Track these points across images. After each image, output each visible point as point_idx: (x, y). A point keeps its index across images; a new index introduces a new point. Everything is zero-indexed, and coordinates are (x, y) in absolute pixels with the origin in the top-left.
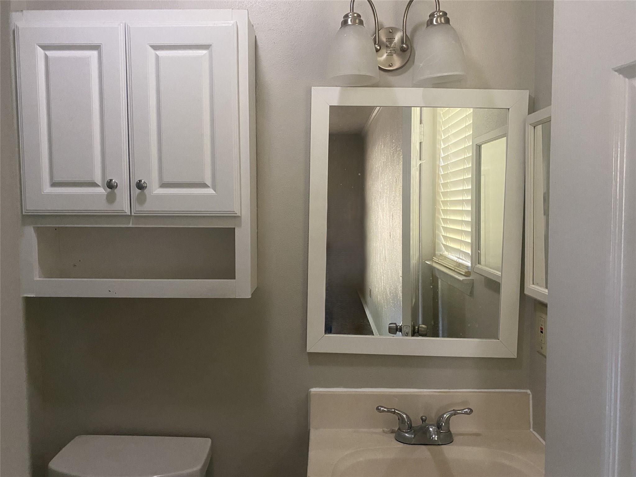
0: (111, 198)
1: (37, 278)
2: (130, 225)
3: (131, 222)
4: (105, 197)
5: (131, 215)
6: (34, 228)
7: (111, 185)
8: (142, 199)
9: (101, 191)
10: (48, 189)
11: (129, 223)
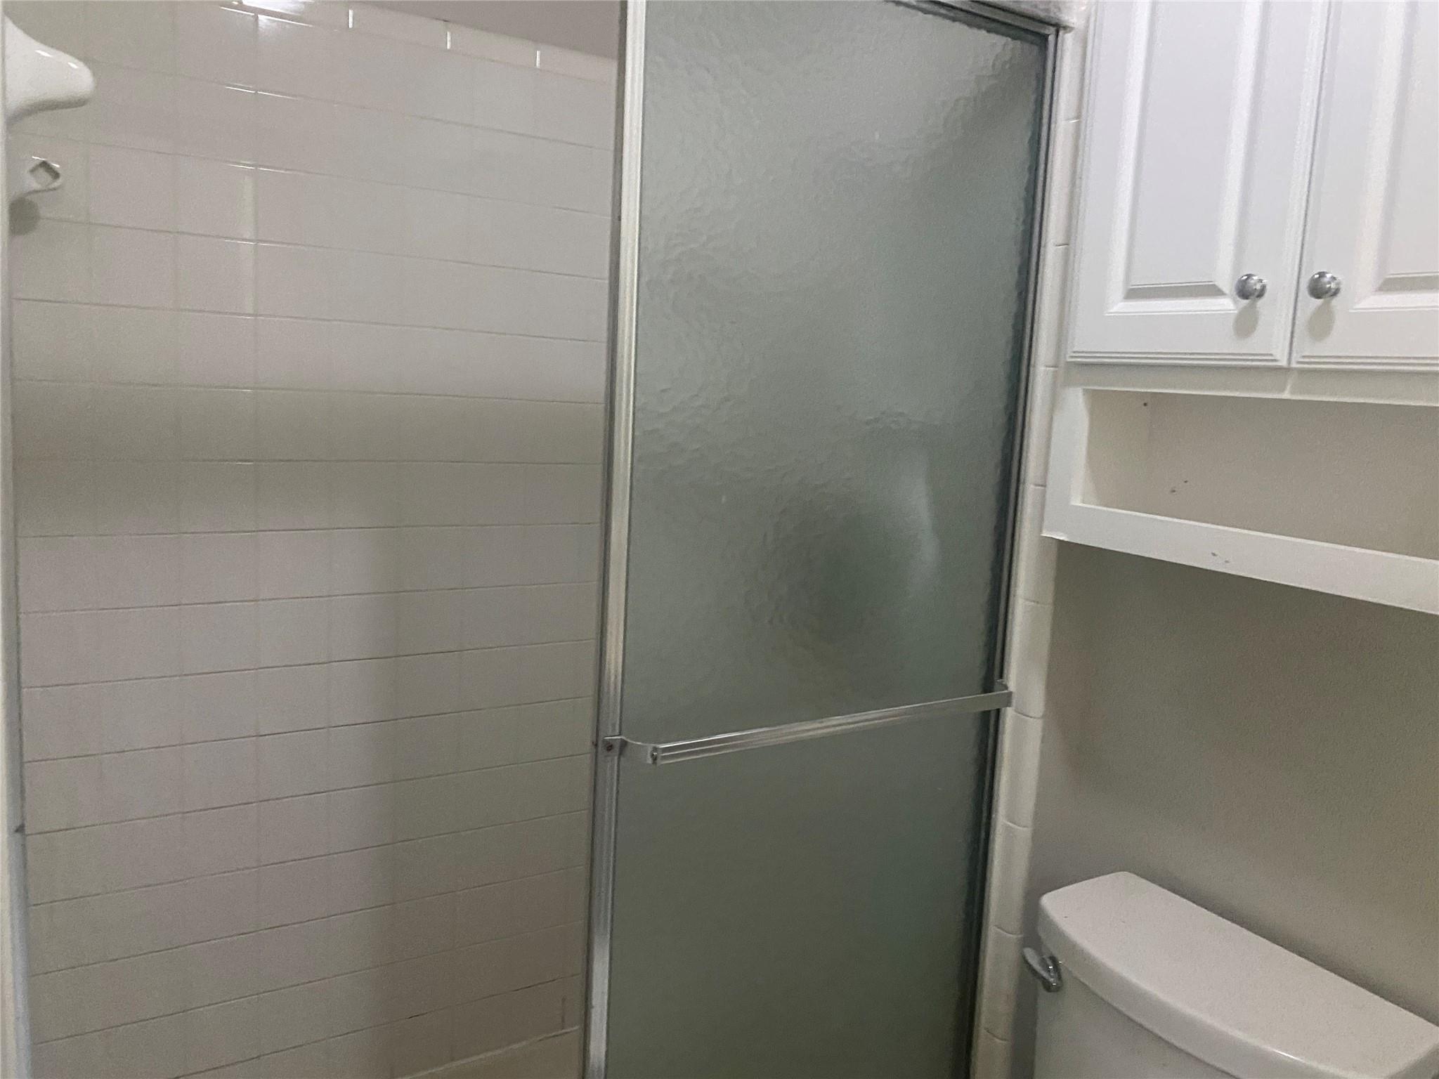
0: (1245, 325)
1: (1076, 502)
2: (1286, 395)
3: (1288, 387)
4: (1231, 321)
5: (1287, 370)
6: (1086, 391)
7: (1246, 291)
8: (1321, 326)
9: (1228, 305)
10: (1119, 306)
11: (1282, 390)
